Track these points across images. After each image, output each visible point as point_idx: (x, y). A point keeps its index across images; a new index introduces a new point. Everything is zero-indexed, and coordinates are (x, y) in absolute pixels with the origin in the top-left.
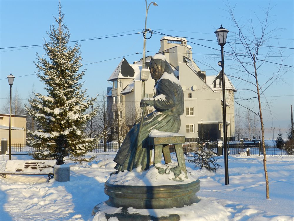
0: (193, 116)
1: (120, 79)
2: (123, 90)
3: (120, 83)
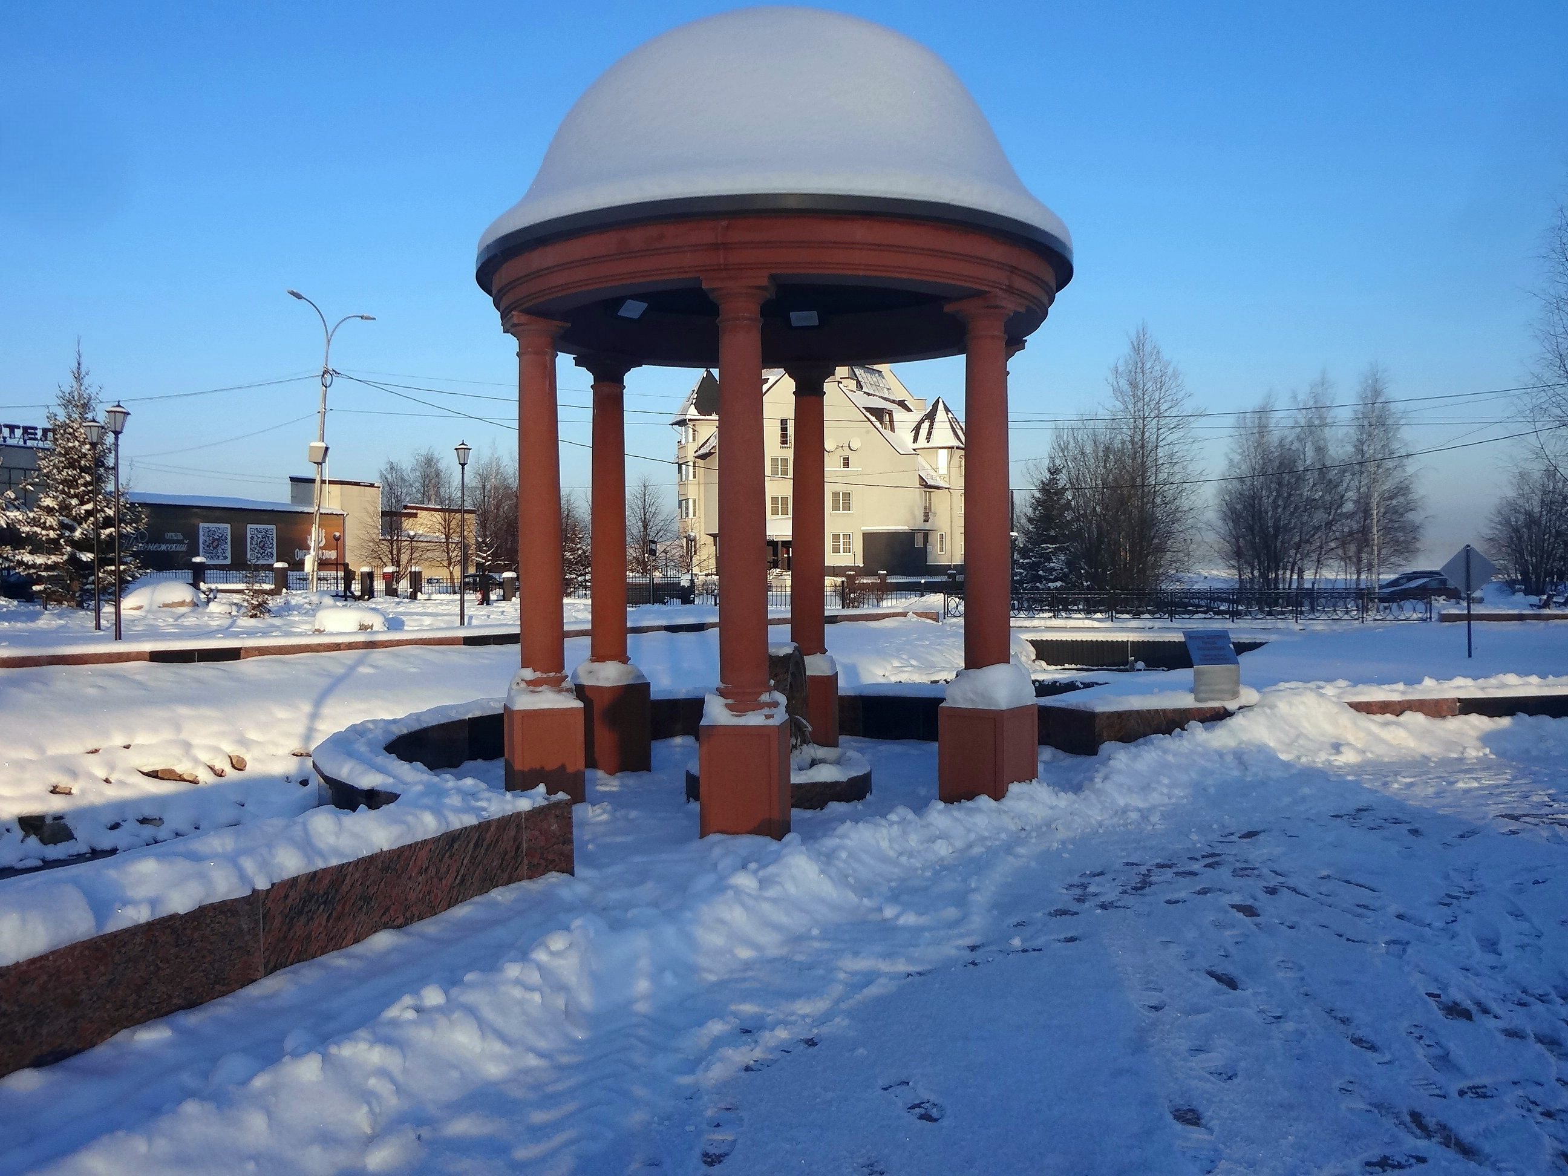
0: (851, 512)
1: (690, 420)
2: (700, 449)
3: (694, 431)
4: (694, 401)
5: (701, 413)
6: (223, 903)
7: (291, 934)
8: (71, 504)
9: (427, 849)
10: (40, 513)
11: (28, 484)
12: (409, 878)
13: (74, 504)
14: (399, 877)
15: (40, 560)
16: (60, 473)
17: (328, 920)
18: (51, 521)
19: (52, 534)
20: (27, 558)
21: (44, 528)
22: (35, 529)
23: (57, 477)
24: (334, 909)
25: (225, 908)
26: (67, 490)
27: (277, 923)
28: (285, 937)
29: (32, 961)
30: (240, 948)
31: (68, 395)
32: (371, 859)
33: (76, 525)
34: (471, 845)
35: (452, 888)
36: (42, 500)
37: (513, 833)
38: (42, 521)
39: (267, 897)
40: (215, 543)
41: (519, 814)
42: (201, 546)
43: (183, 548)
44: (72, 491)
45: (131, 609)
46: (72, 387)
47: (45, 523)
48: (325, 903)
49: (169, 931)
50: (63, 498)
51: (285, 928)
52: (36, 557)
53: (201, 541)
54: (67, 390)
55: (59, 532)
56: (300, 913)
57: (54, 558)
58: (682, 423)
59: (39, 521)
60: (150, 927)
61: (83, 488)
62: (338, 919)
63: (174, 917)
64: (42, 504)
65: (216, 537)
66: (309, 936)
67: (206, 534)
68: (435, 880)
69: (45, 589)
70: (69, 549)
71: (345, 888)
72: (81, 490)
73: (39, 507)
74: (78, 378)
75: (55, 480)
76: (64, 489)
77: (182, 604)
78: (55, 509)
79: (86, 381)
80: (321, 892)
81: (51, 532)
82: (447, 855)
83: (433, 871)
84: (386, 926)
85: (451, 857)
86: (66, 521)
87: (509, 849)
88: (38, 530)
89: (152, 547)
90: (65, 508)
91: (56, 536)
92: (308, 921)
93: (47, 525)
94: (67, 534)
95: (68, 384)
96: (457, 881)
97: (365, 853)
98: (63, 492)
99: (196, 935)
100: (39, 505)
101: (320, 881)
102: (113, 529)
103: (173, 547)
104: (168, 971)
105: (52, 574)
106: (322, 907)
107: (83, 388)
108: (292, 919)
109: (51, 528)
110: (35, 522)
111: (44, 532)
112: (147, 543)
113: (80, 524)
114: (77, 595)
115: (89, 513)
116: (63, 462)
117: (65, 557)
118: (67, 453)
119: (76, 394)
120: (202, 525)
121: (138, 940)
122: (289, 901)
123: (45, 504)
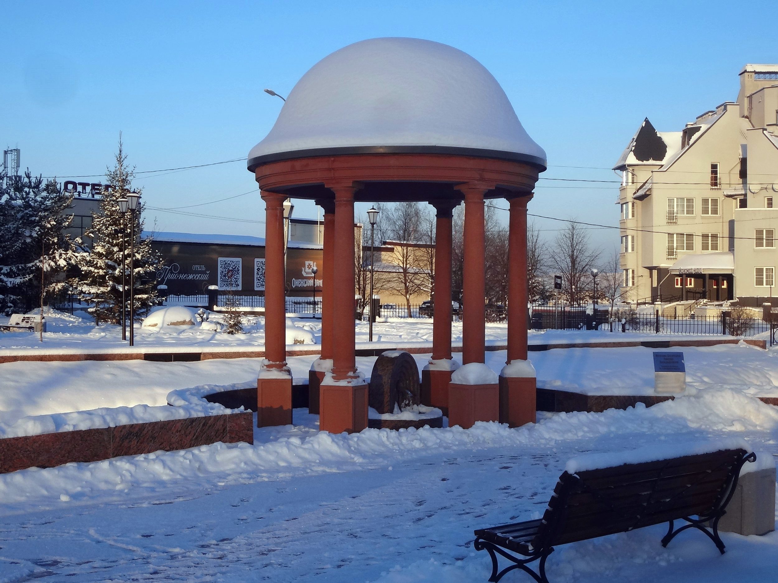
0: (773, 248)
1: (629, 165)
2: (638, 191)
3: (633, 175)
4: (633, 148)
5: (638, 158)
6: (97, 429)
7: (123, 445)
8: (113, 251)
9: (180, 423)
10: (94, 257)
11: (90, 232)
12: (172, 433)
13: (115, 251)
14: (168, 432)
15: (94, 290)
16: (107, 229)
17: (137, 443)
18: (101, 263)
19: (101, 272)
20: (85, 289)
21: (96, 268)
22: (91, 268)
23: (105, 232)
24: (140, 439)
25: (97, 431)
26: (111, 241)
27: (117, 440)
28: (121, 446)
29: (37, 436)
30: (104, 446)
31: (113, 174)
32: (156, 423)
33: (116, 266)
34: (201, 424)
35: (191, 440)
36: (95, 248)
37: (222, 423)
38: (95, 263)
39: (114, 430)
40: (231, 272)
41: (225, 415)
42: (219, 276)
43: (205, 277)
44: (115, 242)
45: (150, 326)
46: (116, 167)
47: (97, 264)
48: (136, 436)
49: (79, 435)
50: (109, 247)
51: (121, 442)
52: (91, 288)
53: (219, 272)
54: (113, 170)
55: (105, 271)
56: (127, 438)
57: (102, 289)
58: (623, 168)
59: (93, 263)
60: (73, 433)
61: (121, 240)
62: (141, 443)
63: (81, 431)
64: (95, 251)
65: (231, 269)
66: (129, 447)
67: (223, 266)
68: (184, 436)
69: (96, 311)
70: (111, 283)
71: (144, 432)
72: (120, 240)
73: (93, 252)
74: (120, 160)
75: (103, 234)
76: (109, 240)
77: (184, 323)
78: (103, 254)
79: (125, 163)
80: (135, 432)
81: (101, 270)
82: (189, 427)
83: (183, 432)
84: (161, 449)
85: (192, 428)
86: (110, 263)
87: (220, 429)
88: (92, 269)
89: (182, 277)
90: (109, 254)
91: (104, 274)
92: (130, 442)
93: (98, 266)
94: (110, 273)
95: (113, 166)
96: (194, 438)
97: (154, 421)
98: (108, 242)
99: (88, 438)
100: (94, 251)
101: (134, 428)
102: (140, 269)
103: (198, 277)
104: (78, 448)
105: (100, 300)
106: (135, 437)
107: (123, 168)
108: (123, 440)
109: (101, 268)
110: (89, 263)
111: (96, 271)
112: (179, 273)
113: (119, 265)
114: (116, 315)
115: (125, 257)
116: (108, 221)
117: (109, 288)
118: (111, 215)
119: (118, 172)
120: (220, 259)
121: (69, 436)
122: (122, 433)
123: (97, 251)
